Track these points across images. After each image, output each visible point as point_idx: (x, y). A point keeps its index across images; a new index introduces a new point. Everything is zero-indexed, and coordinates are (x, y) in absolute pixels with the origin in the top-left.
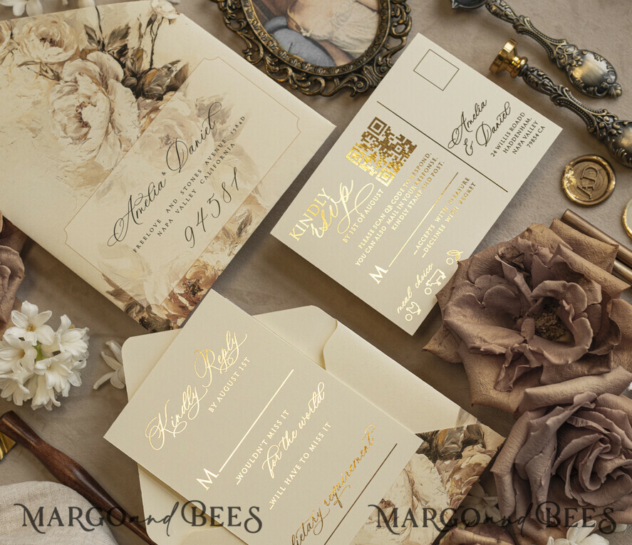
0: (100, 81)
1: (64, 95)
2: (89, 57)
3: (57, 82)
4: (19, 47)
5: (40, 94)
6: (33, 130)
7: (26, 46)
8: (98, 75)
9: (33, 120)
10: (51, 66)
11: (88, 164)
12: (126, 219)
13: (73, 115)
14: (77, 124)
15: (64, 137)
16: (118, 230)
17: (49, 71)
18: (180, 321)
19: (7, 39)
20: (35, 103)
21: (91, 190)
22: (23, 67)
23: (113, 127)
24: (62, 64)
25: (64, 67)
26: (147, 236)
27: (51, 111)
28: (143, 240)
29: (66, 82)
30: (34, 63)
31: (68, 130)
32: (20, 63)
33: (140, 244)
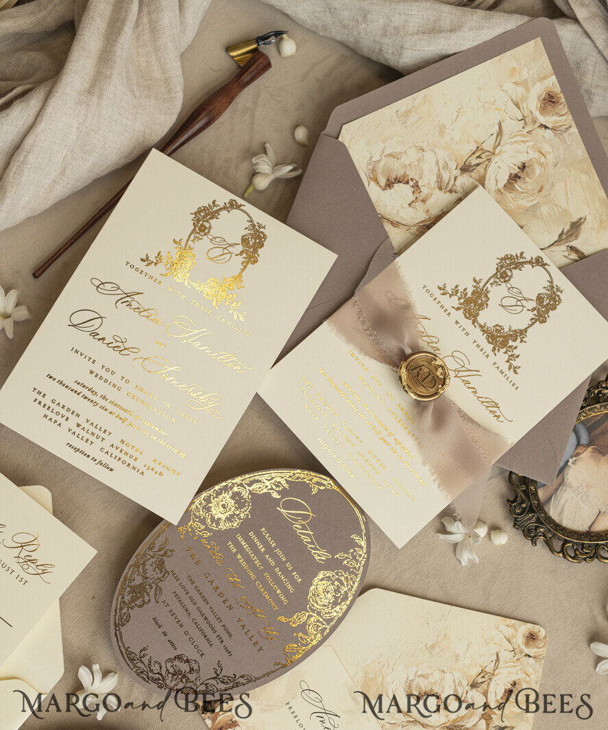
0: (456, 724)
1: (455, 686)
2: (483, 722)
3: (470, 684)
4: (515, 659)
5: (464, 664)
6: (433, 646)
7: (513, 666)
8: (463, 724)
9: (442, 650)
10: (486, 683)
11: (384, 687)
12: (320, 705)
13: (433, 688)
14: (424, 689)
15: (416, 674)
16: (312, 695)
17: (483, 680)
18: (209, 722)
19: (527, 651)
20: (457, 657)
21: (358, 682)
22: (495, 657)
23: (409, 722)
24: (485, 694)
25: (482, 695)
26: (297, 719)
27: (445, 669)
28: (294, 715)
29: (467, 692)
30: (496, 668)
31: (422, 679)
32: (500, 655)
33: (292, 710)
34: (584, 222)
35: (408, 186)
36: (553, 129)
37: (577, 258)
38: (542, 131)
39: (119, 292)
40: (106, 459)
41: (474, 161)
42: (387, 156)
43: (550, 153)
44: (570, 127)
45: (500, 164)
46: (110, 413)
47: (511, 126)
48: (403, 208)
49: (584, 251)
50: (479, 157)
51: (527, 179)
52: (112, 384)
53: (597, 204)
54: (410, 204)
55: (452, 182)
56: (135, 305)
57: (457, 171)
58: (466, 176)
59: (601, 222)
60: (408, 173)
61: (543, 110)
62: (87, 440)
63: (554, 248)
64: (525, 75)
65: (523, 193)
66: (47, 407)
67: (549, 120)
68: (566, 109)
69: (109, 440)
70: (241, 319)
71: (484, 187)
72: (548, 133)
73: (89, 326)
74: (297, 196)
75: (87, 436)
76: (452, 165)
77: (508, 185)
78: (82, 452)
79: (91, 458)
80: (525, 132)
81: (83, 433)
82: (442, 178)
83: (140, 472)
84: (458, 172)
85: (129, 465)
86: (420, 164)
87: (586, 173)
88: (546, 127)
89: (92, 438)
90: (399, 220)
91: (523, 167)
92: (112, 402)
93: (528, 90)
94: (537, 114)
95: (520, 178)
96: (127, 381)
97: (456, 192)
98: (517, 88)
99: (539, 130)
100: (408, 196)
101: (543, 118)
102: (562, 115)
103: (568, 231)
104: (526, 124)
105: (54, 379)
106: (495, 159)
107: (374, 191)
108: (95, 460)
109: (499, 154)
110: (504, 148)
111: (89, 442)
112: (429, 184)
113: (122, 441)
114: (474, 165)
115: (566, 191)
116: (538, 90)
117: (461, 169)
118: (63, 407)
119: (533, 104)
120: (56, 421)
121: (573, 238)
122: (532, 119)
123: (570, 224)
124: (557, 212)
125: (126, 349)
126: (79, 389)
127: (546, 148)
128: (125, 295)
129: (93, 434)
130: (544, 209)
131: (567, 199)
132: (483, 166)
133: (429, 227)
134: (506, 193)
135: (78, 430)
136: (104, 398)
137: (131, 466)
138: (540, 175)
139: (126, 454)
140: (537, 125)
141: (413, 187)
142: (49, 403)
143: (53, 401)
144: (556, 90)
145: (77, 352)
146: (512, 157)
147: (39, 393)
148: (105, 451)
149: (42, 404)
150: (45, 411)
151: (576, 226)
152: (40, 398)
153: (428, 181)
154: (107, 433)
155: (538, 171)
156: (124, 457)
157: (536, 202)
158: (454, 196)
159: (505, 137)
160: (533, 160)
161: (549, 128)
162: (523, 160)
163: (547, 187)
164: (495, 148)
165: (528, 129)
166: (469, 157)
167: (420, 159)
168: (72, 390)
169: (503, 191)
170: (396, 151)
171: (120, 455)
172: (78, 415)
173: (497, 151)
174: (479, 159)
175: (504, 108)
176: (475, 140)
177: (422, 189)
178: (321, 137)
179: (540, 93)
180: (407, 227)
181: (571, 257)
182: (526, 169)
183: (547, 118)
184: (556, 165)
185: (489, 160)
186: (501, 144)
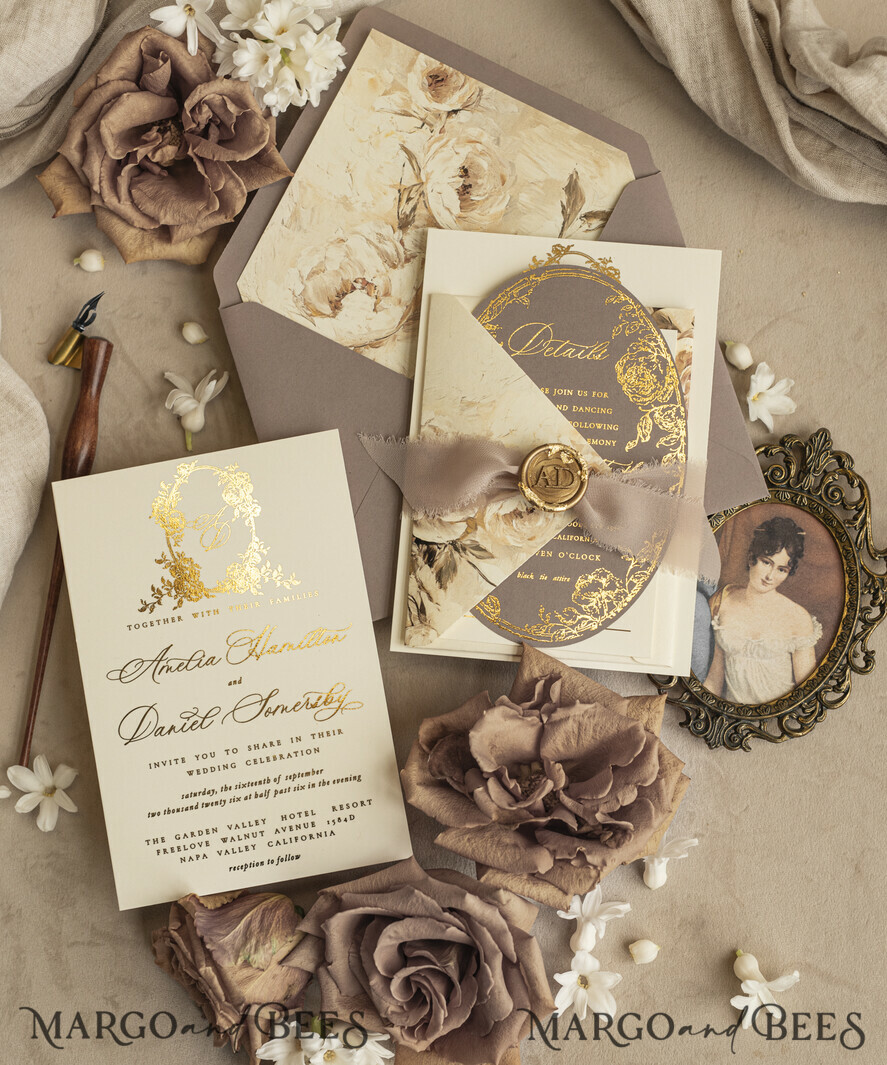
34: (577, 177)
35: (357, 292)
36: (465, 107)
37: (602, 222)
38: (454, 119)
39: (146, 664)
40: (283, 851)
41: (407, 208)
42: (308, 279)
43: (482, 134)
44: (481, 90)
45: (437, 189)
46: (246, 799)
47: (417, 141)
48: (370, 319)
49: (603, 209)
50: (409, 199)
51: (480, 181)
52: (222, 768)
53: (577, 146)
54: (374, 310)
55: (401, 250)
56: (174, 664)
57: (397, 233)
58: (411, 231)
59: (596, 162)
60: (345, 278)
61: (437, 96)
62: (246, 847)
63: (567, 232)
64: (389, 78)
65: (487, 199)
66: (176, 849)
67: (453, 101)
68: (462, 77)
69: (269, 828)
70: (297, 583)
71: (440, 227)
72: (463, 116)
73: (146, 726)
74: (247, 398)
75: (242, 844)
76: (387, 231)
77: (464, 204)
78: (252, 865)
79: (266, 863)
80: (437, 134)
81: (236, 845)
82: (386, 253)
83: (328, 833)
84: (399, 234)
85: (311, 836)
86: (352, 258)
87: (538, 124)
88: (455, 112)
89: (250, 842)
90: (377, 336)
91: (465, 172)
92: (238, 787)
93: (404, 90)
94: (434, 106)
95: (470, 186)
96: (235, 751)
97: (414, 257)
98: (392, 96)
99: (449, 120)
100: (365, 303)
101: (444, 105)
102: (463, 85)
103: (568, 201)
104: (431, 125)
105: (159, 814)
106: (428, 188)
107: (325, 327)
108: (273, 862)
109: (427, 179)
110: (429, 170)
111: (251, 848)
112: (378, 271)
113: (284, 818)
114: (411, 212)
115: (531, 159)
116: (416, 81)
117: (400, 228)
118: (192, 834)
119: (422, 100)
120: (198, 856)
121: (580, 204)
122: (433, 114)
123: (563, 192)
124: (539, 190)
125: (204, 719)
126: (192, 801)
127: (473, 132)
128: (156, 663)
129: (246, 836)
130: (524, 198)
131: (539, 167)
132: (421, 206)
133: (416, 317)
134: (469, 214)
135: (229, 846)
136: (226, 788)
137: (315, 836)
138: (490, 165)
139: (298, 827)
140: (444, 116)
141: (363, 288)
142: (175, 844)
143: (177, 838)
144: (434, 66)
145: (157, 765)
146: (444, 171)
147: (155, 841)
148: (274, 843)
149: (169, 850)
150: (178, 855)
151: (572, 188)
152: (160, 846)
153: (373, 268)
154: (261, 822)
155: (484, 163)
156: (299, 833)
157: (508, 198)
158: (415, 262)
159: (421, 157)
160: (470, 156)
161: (459, 110)
162: (459, 165)
163: (507, 172)
164: (418, 176)
165: (437, 129)
166: (399, 208)
167: (346, 252)
168: (187, 809)
169: (464, 215)
170: (315, 264)
171: (293, 834)
172: (215, 830)
173: (424, 179)
174: (411, 202)
175: (394, 129)
176: (390, 186)
177: (375, 282)
178: (222, 312)
179: (420, 83)
180: (391, 336)
181: (593, 227)
182: (470, 173)
183: (449, 101)
184: (498, 142)
185: (422, 194)
186: (422, 166)
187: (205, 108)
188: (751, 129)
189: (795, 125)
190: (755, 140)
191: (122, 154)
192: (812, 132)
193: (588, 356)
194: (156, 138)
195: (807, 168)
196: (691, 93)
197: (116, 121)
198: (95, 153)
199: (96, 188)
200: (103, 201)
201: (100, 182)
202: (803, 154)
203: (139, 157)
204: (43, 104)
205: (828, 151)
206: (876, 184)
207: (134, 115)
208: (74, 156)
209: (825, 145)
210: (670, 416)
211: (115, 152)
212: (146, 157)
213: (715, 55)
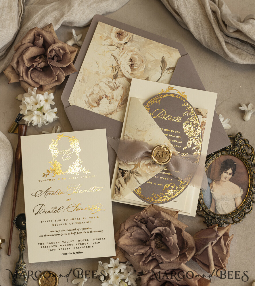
34: (164, 58)
35: (103, 99)
37: (173, 70)
38: (126, 45)
41: (115, 73)
42: (89, 96)
43: (135, 49)
44: (133, 36)
45: (124, 66)
47: (116, 53)
48: (109, 106)
49: (173, 66)
50: (116, 70)
51: (136, 62)
53: (163, 49)
54: (110, 104)
55: (115, 85)
57: (113, 80)
58: (117, 79)
59: (169, 53)
60: (100, 95)
61: (120, 39)
63: (163, 74)
64: (105, 35)
65: (139, 67)
67: (125, 40)
68: (127, 33)
71: (126, 77)
72: (128, 43)
76: (110, 80)
77: (132, 70)
80: (121, 50)
82: (111, 87)
83: (92, 246)
84: (114, 80)
85: (86, 247)
86: (101, 89)
87: (151, 44)
88: (126, 43)
90: (111, 111)
91: (131, 60)
93: (110, 38)
94: (120, 42)
95: (133, 64)
97: (119, 87)
98: (107, 41)
99: (125, 46)
100: (107, 102)
101: (122, 41)
102: (127, 35)
103: (162, 65)
104: (119, 48)
106: (121, 66)
107: (96, 110)
109: (120, 64)
110: (120, 60)
112: (109, 92)
114: (117, 74)
115: (150, 54)
116: (113, 35)
117: (114, 79)
119: (116, 40)
121: (166, 66)
122: (120, 44)
123: (161, 63)
124: (153, 63)
127: (132, 48)
130: (149, 66)
131: (153, 56)
132: (119, 71)
134: (134, 72)
137: (88, 247)
138: (138, 57)
139: (83, 244)
140: (123, 45)
141: (105, 97)
144: (118, 30)
146: (125, 61)
148: (75, 248)
151: (163, 61)
153: (108, 91)
155: (136, 57)
156: (83, 246)
157: (145, 66)
159: (118, 57)
160: (132, 55)
161: (127, 42)
162: (129, 58)
163: (143, 59)
164: (118, 63)
165: (121, 49)
166: (113, 73)
167: (99, 88)
169: (132, 73)
170: (91, 92)
173: (119, 64)
174: (116, 71)
175: (109, 50)
176: (110, 67)
177: (109, 95)
178: (65, 109)
179: (115, 35)
180: (116, 110)
181: (170, 72)
182: (133, 60)
183: (124, 40)
184: (140, 50)
185: (119, 68)
186: (118, 60)
187: (54, 52)
188: (213, 45)
189: (226, 43)
190: (215, 48)
191: (30, 65)
192: (231, 44)
193: (175, 120)
194: (39, 61)
195: (231, 55)
196: (195, 36)
197: (27, 55)
198: (21, 65)
199: (21, 75)
200: (23, 79)
201: (23, 73)
202: (229, 51)
203: (34, 66)
204: (4, 52)
205: (236, 50)
206: (251, 58)
207: (33, 54)
208: (15, 66)
209: (235, 48)
210: (197, 141)
211: (27, 64)
212: (36, 66)
213: (201, 24)
